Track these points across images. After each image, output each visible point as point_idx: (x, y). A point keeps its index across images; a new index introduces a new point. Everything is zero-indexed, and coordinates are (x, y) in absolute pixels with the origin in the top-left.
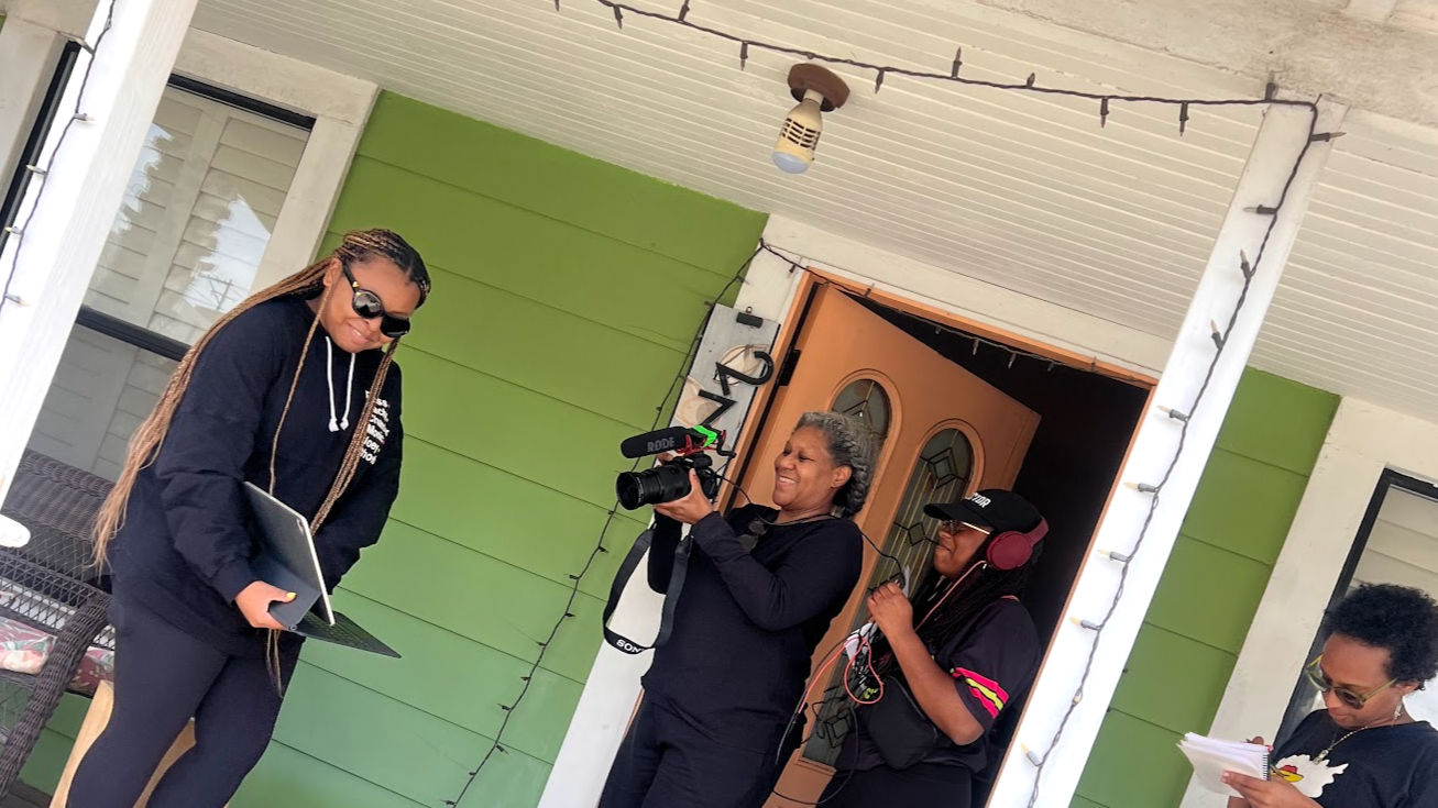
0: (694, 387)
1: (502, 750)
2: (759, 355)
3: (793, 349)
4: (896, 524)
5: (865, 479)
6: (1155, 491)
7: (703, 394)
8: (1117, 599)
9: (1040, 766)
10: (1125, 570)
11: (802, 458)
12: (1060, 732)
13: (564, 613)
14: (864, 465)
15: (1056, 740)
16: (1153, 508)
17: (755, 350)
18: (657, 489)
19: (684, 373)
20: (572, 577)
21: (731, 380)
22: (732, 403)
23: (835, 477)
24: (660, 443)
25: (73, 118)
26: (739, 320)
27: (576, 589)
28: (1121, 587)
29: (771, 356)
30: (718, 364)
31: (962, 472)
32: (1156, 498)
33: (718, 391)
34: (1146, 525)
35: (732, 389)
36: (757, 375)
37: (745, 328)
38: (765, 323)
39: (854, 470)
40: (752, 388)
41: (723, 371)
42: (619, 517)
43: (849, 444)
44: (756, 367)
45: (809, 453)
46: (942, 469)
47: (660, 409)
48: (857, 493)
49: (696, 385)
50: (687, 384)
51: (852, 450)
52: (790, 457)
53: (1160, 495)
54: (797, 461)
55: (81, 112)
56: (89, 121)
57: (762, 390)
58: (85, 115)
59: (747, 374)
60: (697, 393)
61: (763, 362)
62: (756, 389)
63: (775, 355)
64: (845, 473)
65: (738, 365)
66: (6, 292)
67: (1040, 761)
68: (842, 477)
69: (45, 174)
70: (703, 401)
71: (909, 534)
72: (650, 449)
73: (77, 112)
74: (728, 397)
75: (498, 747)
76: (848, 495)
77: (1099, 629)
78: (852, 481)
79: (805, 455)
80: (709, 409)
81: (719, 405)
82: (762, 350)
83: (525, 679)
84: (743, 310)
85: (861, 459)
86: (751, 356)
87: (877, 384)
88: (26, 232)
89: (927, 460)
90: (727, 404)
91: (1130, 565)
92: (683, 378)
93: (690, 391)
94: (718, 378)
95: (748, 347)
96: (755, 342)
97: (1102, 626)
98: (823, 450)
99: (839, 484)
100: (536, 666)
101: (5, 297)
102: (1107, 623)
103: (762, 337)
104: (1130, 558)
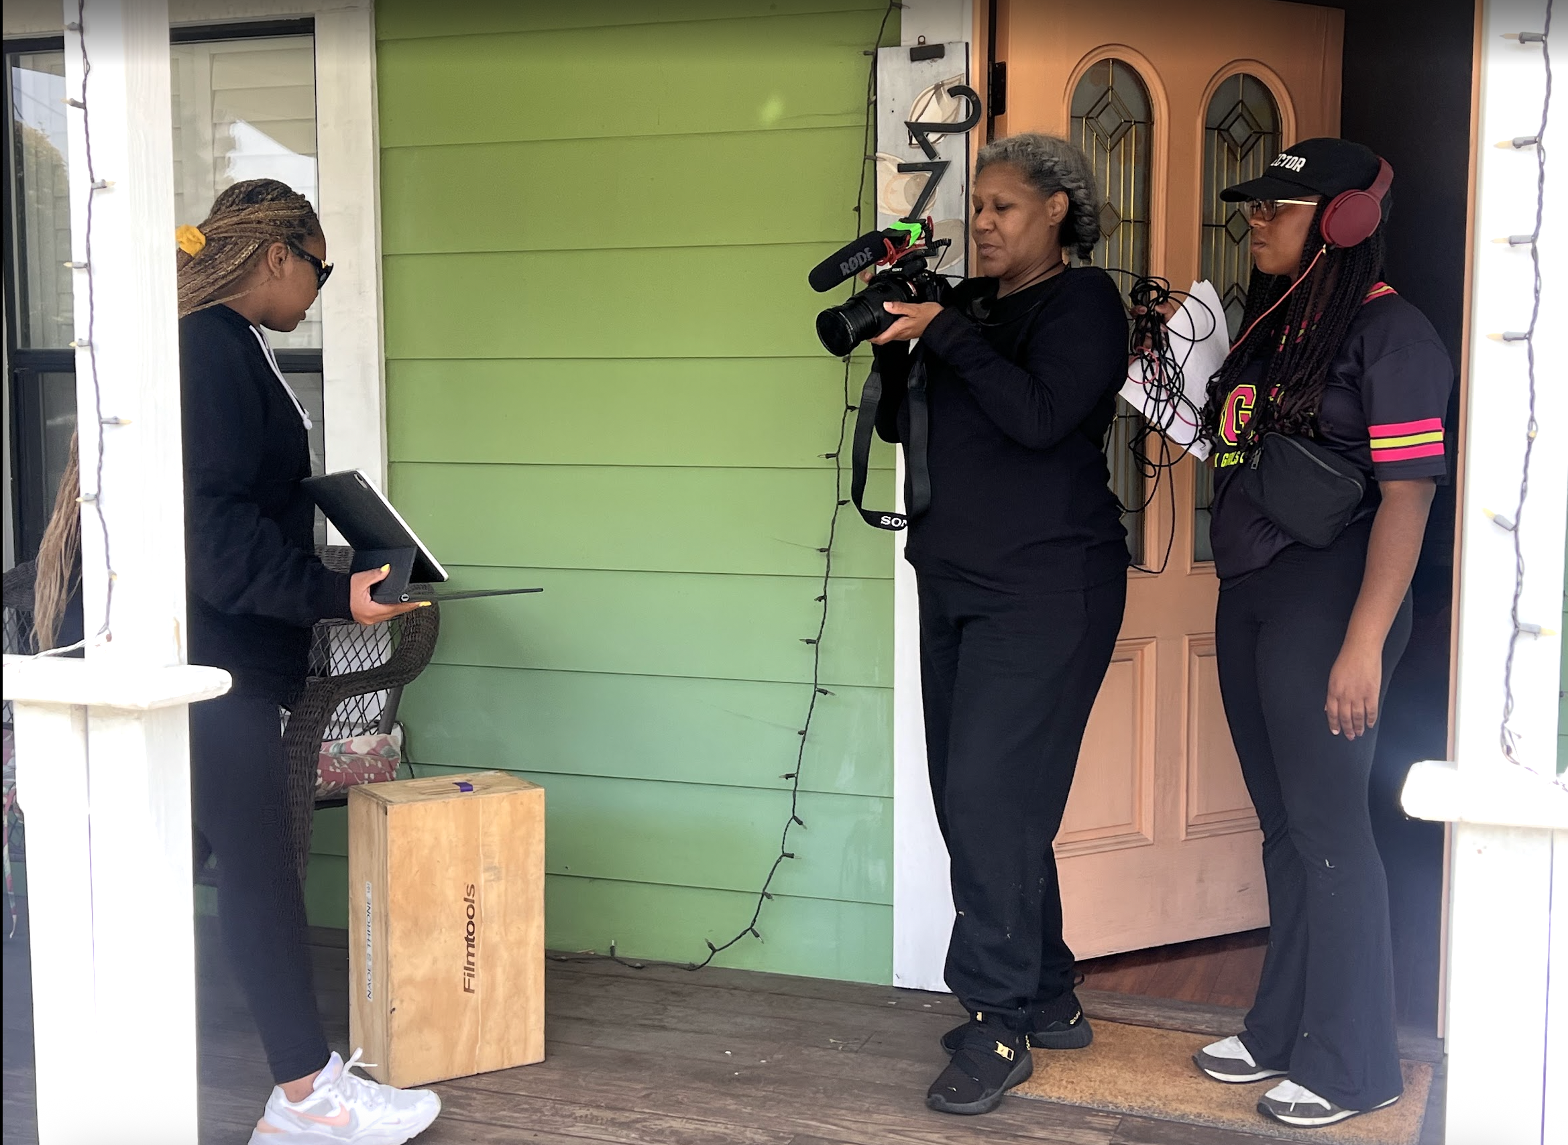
0: (890, 165)
1: (825, 693)
2: (954, 92)
3: (994, 64)
4: (1206, 225)
5: (1088, 196)
6: (1537, 141)
7: (903, 168)
8: (1537, 291)
9: (1515, 529)
10: (1534, 253)
11: (1001, 208)
12: (1525, 480)
13: (836, 502)
14: (1078, 180)
15: (1523, 492)
16: (1541, 164)
17: (947, 87)
18: (869, 318)
19: (870, 152)
20: (828, 456)
21: (932, 137)
22: (944, 165)
23: (1050, 212)
24: (856, 260)
25: (92, 190)
26: (913, 59)
27: (839, 469)
28: (1537, 274)
29: (971, 86)
30: (906, 123)
31: (1266, 123)
32: (1540, 149)
33: (921, 157)
34: (1541, 189)
35: (938, 148)
36: (962, 118)
37: (924, 65)
38: (947, 47)
39: (1069, 192)
40: (962, 137)
41: (917, 130)
42: (857, 360)
43: (1050, 164)
44: (957, 109)
45: (1006, 197)
46: (1239, 131)
47: (858, 209)
48: (1085, 219)
49: (890, 160)
50: (878, 163)
51: (1056, 169)
52: (983, 214)
53: (1544, 143)
54: (995, 216)
55: (98, 180)
56: (110, 186)
57: (975, 134)
58: (103, 181)
59: (949, 121)
60: (895, 170)
61: (964, 99)
62: (967, 135)
63: (976, 84)
64: (1060, 202)
65: (934, 113)
66: (100, 417)
67: (1513, 522)
68: (1058, 208)
69: (88, 266)
70: (907, 177)
71: (1227, 230)
72: (845, 271)
73: (93, 180)
74: (937, 160)
75: (821, 691)
76: (1076, 226)
77: (1528, 337)
78: (1074, 206)
79: (1004, 203)
80: (918, 185)
81: (928, 174)
82: (956, 84)
83: (820, 599)
84: (915, 44)
85: (1073, 176)
86: (946, 97)
87: (1115, 61)
88: (94, 340)
89: (1216, 129)
90: (937, 169)
91: (1538, 244)
92: (871, 158)
93: (886, 171)
94: (914, 141)
95: (937, 88)
96: (944, 78)
97: (1531, 333)
98: (1022, 185)
99: (1059, 219)
100: (827, 577)
101: (101, 423)
102: (1536, 326)
103: (950, 69)
104: (1536, 236)
